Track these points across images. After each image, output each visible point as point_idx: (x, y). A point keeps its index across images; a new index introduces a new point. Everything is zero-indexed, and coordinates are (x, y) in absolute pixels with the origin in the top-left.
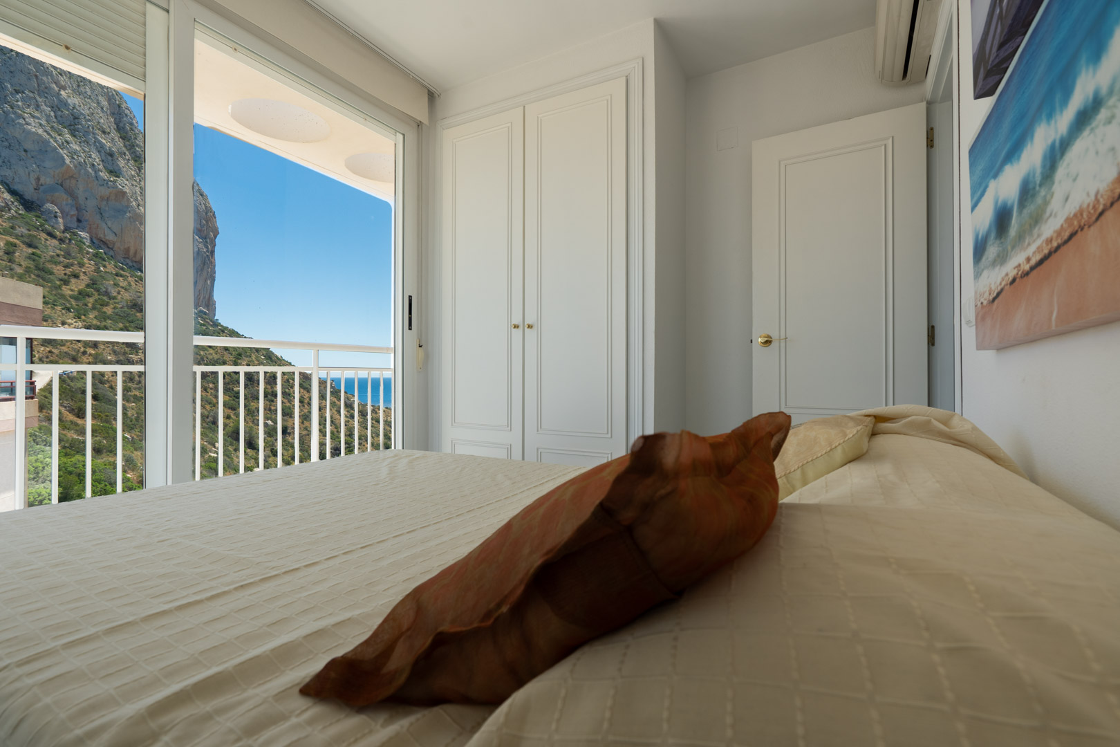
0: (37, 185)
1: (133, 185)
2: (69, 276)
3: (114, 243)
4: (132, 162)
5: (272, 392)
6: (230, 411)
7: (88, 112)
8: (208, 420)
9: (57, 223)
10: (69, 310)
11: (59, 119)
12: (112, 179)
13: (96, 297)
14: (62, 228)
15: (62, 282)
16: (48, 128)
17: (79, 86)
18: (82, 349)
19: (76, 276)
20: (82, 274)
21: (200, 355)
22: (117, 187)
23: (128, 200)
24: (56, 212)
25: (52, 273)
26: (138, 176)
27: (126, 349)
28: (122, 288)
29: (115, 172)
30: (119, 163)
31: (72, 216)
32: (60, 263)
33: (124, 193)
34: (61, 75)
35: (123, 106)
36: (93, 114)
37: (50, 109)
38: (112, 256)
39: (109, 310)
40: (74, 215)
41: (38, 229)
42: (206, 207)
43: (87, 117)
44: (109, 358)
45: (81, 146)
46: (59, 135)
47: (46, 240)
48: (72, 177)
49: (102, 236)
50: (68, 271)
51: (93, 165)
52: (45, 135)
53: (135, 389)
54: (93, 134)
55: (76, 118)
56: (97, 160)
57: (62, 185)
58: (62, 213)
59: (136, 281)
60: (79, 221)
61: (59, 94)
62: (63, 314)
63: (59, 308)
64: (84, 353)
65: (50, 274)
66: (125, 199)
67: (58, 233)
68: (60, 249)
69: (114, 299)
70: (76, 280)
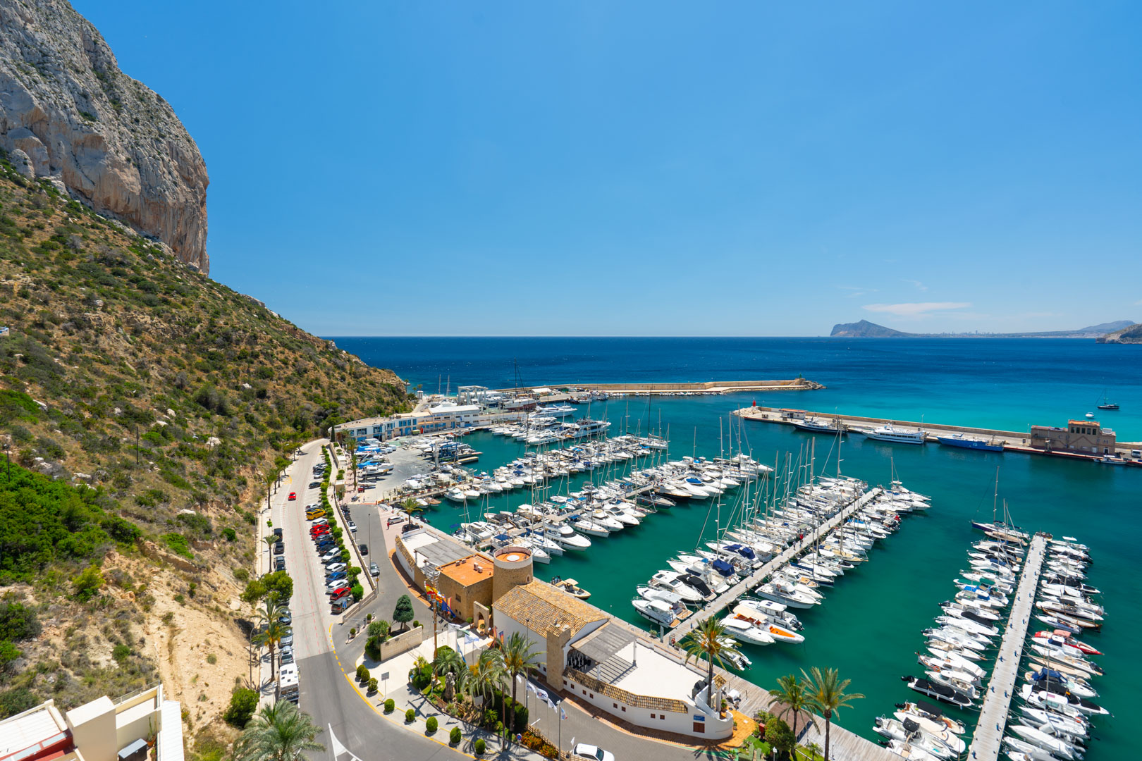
0: (5, 129)
1: (110, 130)
2: (32, 227)
3: (92, 193)
4: (109, 105)
5: (252, 353)
6: (202, 373)
7: (59, 49)
8: (175, 383)
9: (27, 170)
10: (18, 264)
11: (26, 56)
12: (86, 123)
13: (62, 250)
14: (33, 176)
15: (24, 234)
16: (14, 67)
17: (47, 20)
18: (29, 306)
19: (41, 228)
20: (47, 226)
21: (171, 313)
22: (92, 131)
23: (106, 147)
24: (26, 159)
25: (12, 224)
26: (117, 119)
27: (82, 306)
28: (93, 240)
29: (90, 116)
30: (94, 105)
31: (44, 163)
32: (22, 213)
33: (101, 139)
34: (26, 6)
35: (100, 42)
36: (64, 51)
37: (15, 45)
38: (90, 207)
39: (73, 264)
40: (47, 162)
41: (5, 177)
42: (193, 154)
43: (57, 54)
44: (62, 316)
45: (51, 87)
46: (27, 74)
47: (13, 188)
48: (42, 120)
49: (79, 185)
50: (32, 222)
51: (65, 107)
52: (10, 74)
53: (90, 350)
54: (65, 73)
55: (44, 55)
56: (70, 102)
57: (31, 130)
58: (32, 159)
59: (115, 234)
60: (52, 169)
61: (24, 29)
62: (10, 268)
63: (7, 262)
64: (31, 310)
65: (11, 226)
66: (102, 144)
67: (28, 182)
68: (28, 199)
69: (81, 252)
70: (40, 232)
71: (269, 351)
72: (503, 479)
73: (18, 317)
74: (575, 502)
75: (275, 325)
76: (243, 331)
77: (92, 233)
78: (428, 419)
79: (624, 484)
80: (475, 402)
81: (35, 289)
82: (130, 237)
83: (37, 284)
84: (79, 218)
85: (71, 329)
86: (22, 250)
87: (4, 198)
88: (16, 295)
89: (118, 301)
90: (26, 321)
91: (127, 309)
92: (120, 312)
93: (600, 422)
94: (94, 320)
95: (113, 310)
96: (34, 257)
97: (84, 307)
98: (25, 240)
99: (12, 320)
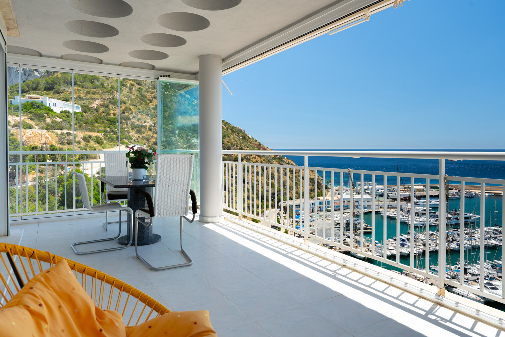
2: (153, 98)
10: (148, 115)
15: (150, 101)
18: (152, 135)
25: (146, 97)
27: (170, 134)
28: (174, 102)
32: (149, 92)
62: (145, 118)
63: (144, 114)
64: (152, 137)
65: (146, 98)
68: (151, 85)
69: (170, 108)
70: (155, 100)
71: (248, 157)
72: (391, 248)
73: (148, 140)
74: (452, 273)
75: (250, 142)
76: (236, 146)
77: (174, 99)
78: (337, 202)
79: (496, 265)
80: (368, 193)
81: (154, 127)
82: (188, 99)
83: (155, 124)
84: (169, 92)
85: (166, 145)
86: (149, 109)
87: (143, 86)
88: (147, 130)
89: (184, 131)
90: (151, 142)
91: (187, 135)
92: (184, 137)
93: (471, 215)
94: (175, 141)
95: (182, 136)
96: (153, 112)
97: (171, 135)
98: (150, 104)
99: (146, 141)
